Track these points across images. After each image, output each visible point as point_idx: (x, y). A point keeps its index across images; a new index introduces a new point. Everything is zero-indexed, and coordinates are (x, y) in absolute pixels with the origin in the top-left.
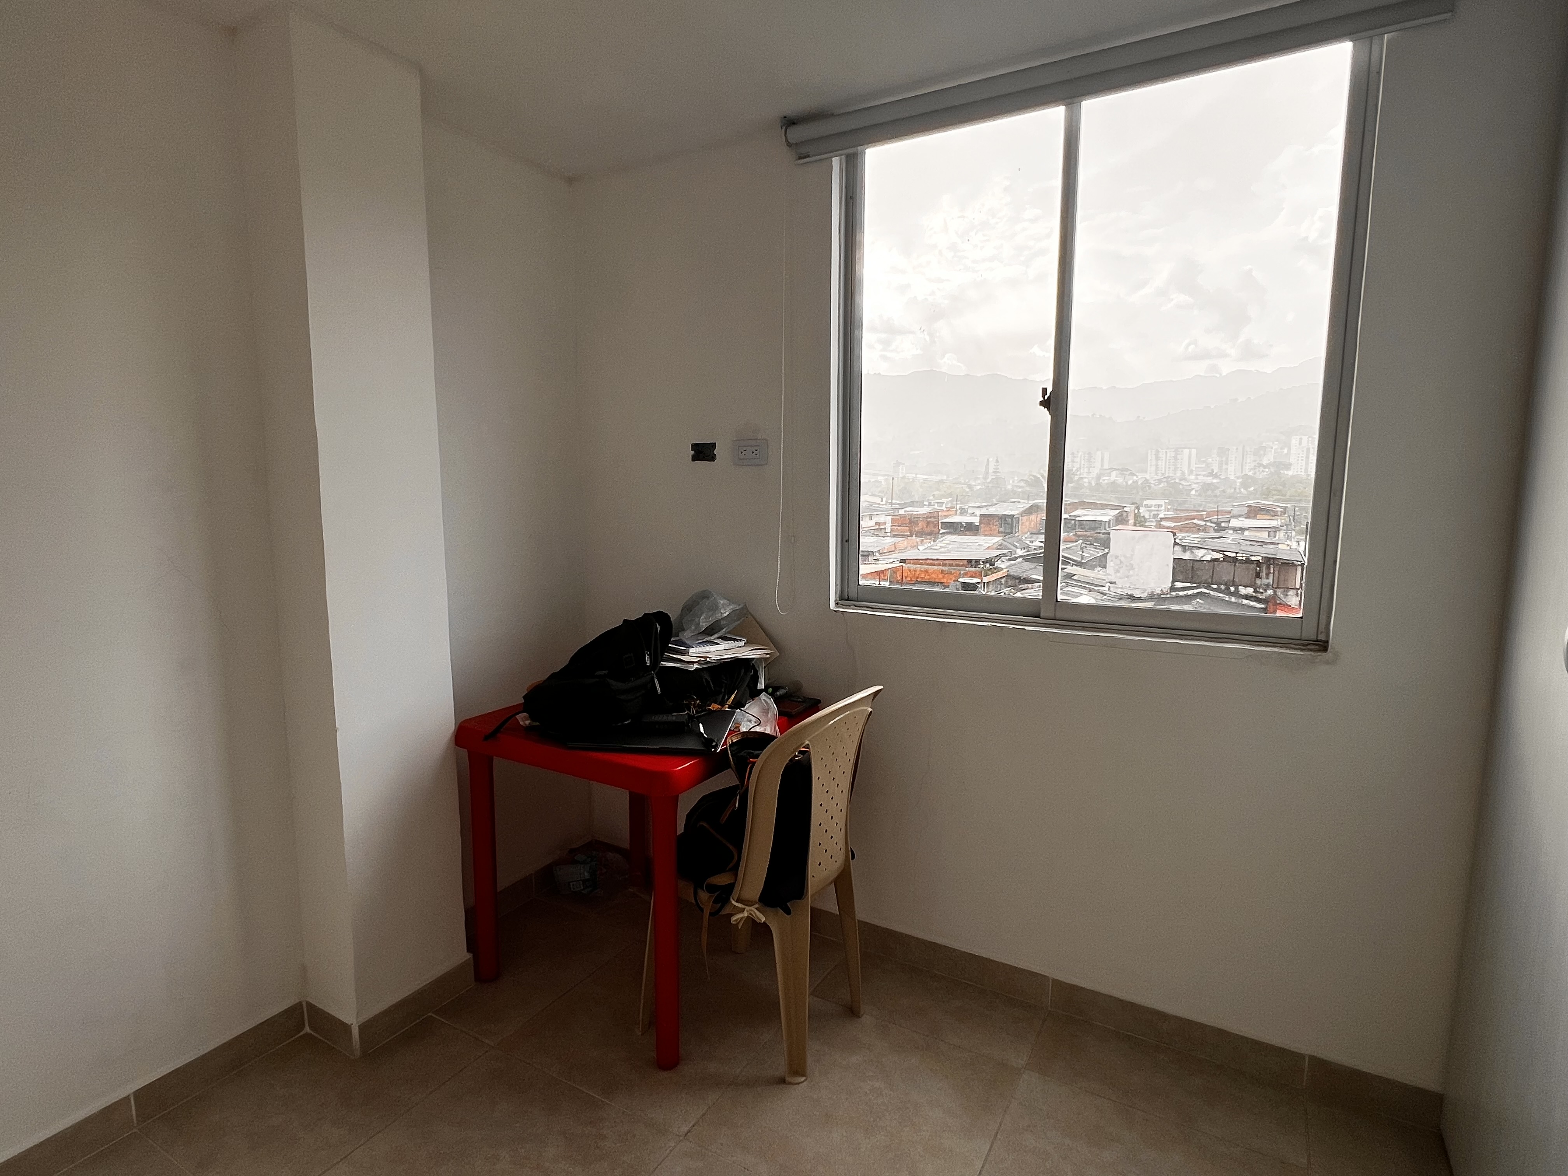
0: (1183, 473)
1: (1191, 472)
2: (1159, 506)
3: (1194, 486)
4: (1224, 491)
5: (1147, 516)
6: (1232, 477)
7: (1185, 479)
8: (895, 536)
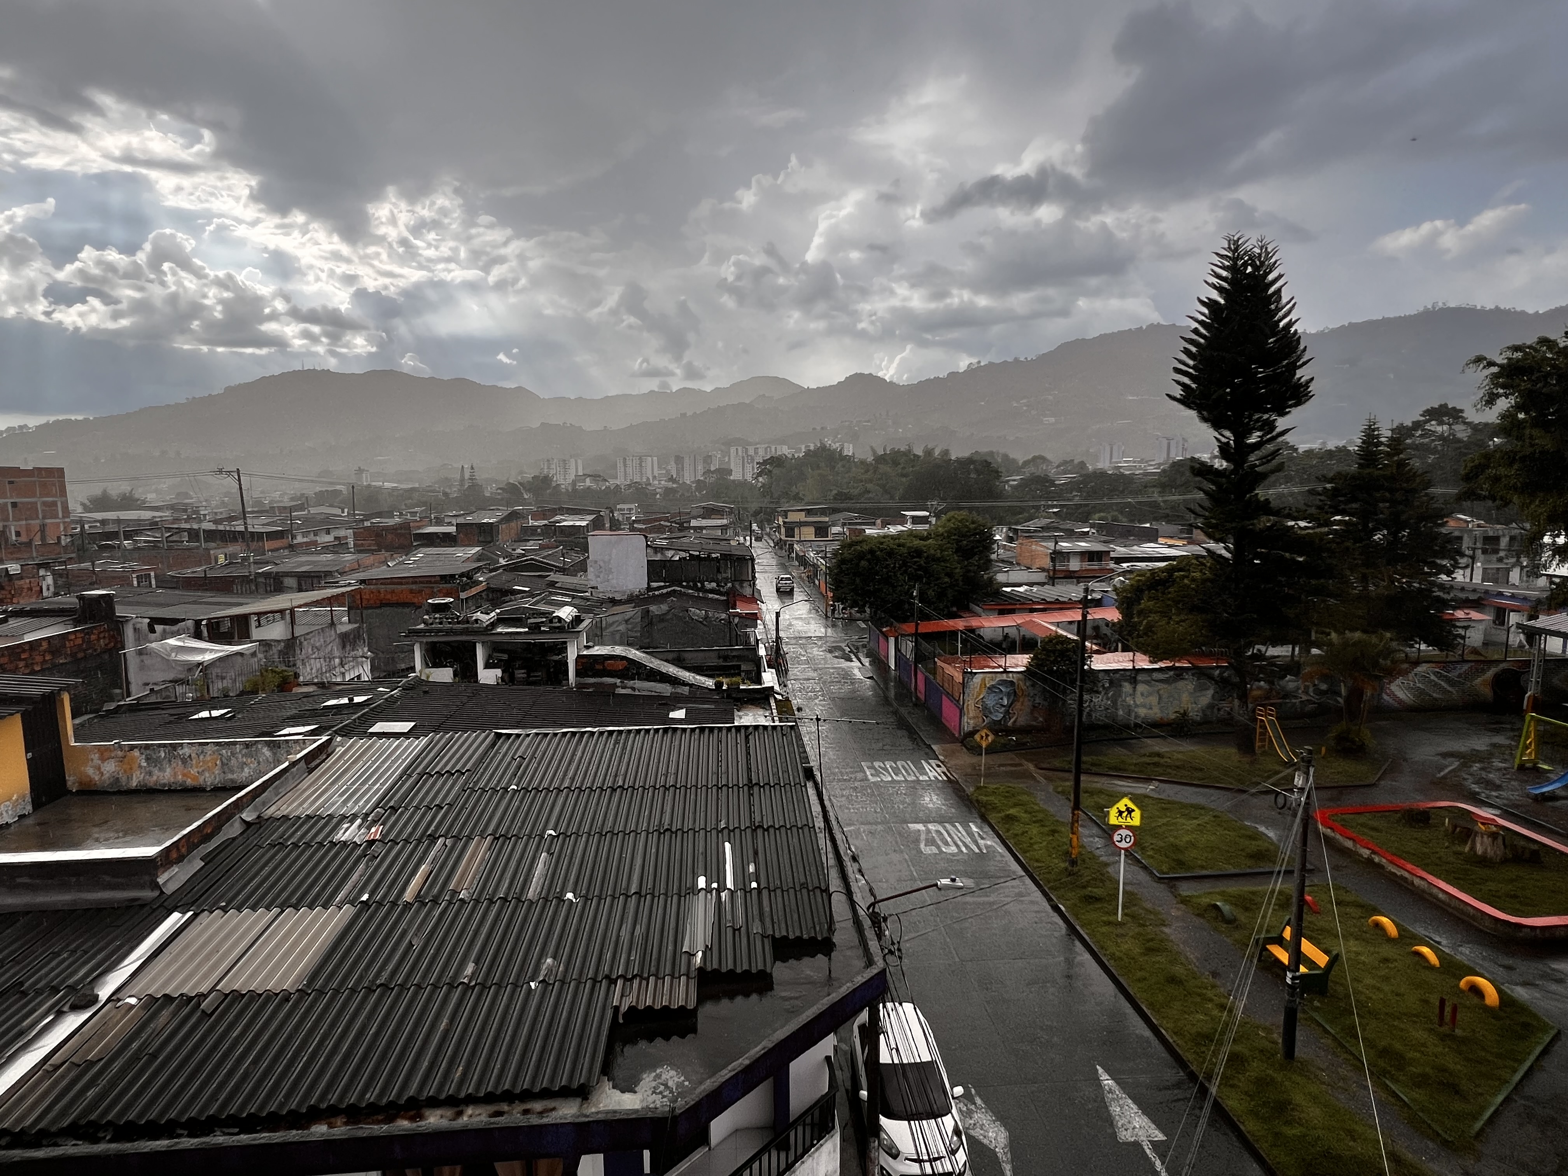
0: (648, 479)
1: (654, 477)
2: (630, 509)
3: (658, 490)
4: (683, 495)
5: (621, 519)
6: (688, 482)
7: (650, 484)
8: (360, 552)
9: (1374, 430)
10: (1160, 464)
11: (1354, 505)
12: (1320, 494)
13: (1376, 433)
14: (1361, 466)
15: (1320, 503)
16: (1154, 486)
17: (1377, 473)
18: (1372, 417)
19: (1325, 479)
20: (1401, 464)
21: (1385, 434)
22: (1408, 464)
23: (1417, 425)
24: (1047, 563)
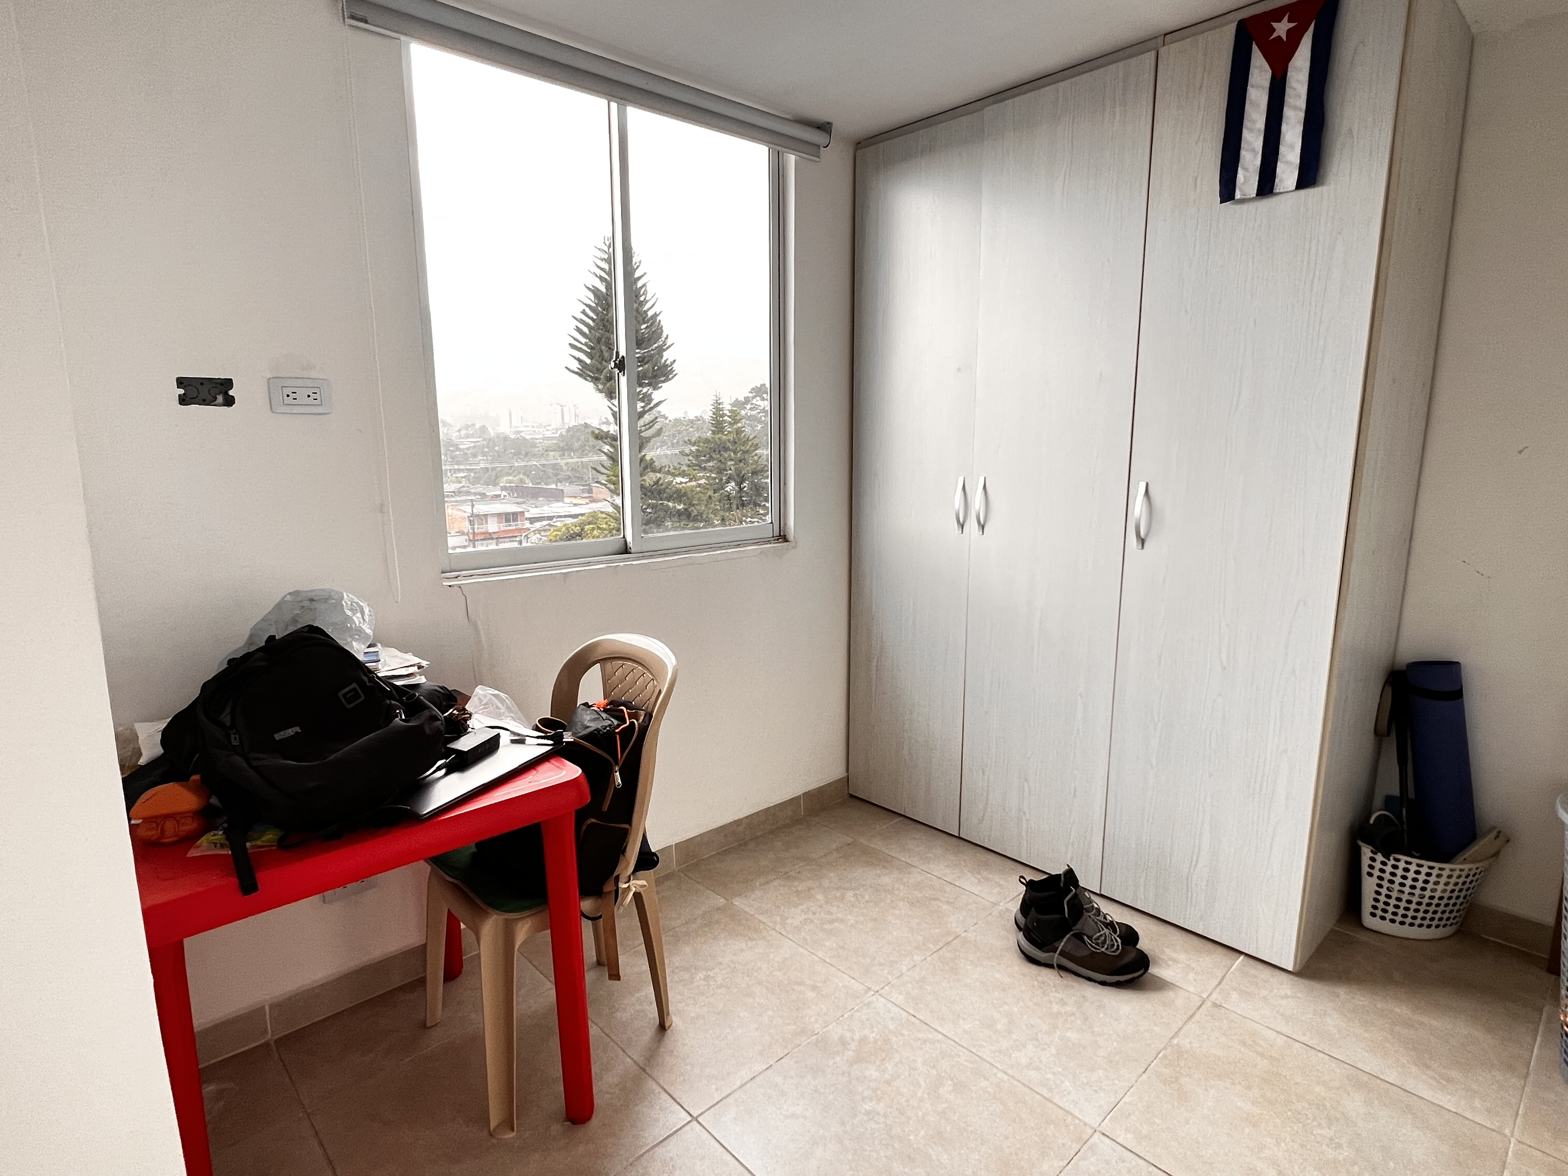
9: (719, 404)
10: (557, 430)
11: (711, 464)
12: (687, 455)
13: (721, 406)
14: (714, 432)
15: (689, 462)
16: (555, 450)
17: (724, 437)
18: (718, 394)
19: (690, 442)
20: (739, 432)
21: (727, 407)
22: (744, 431)
23: (747, 400)
24: (466, 526)
